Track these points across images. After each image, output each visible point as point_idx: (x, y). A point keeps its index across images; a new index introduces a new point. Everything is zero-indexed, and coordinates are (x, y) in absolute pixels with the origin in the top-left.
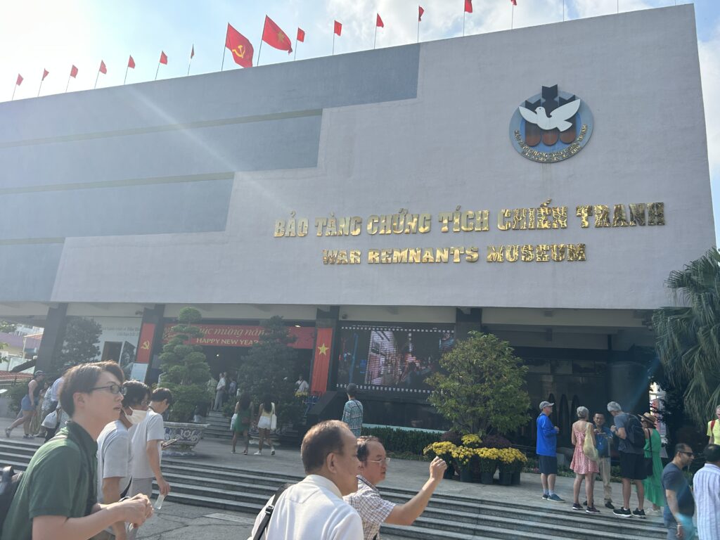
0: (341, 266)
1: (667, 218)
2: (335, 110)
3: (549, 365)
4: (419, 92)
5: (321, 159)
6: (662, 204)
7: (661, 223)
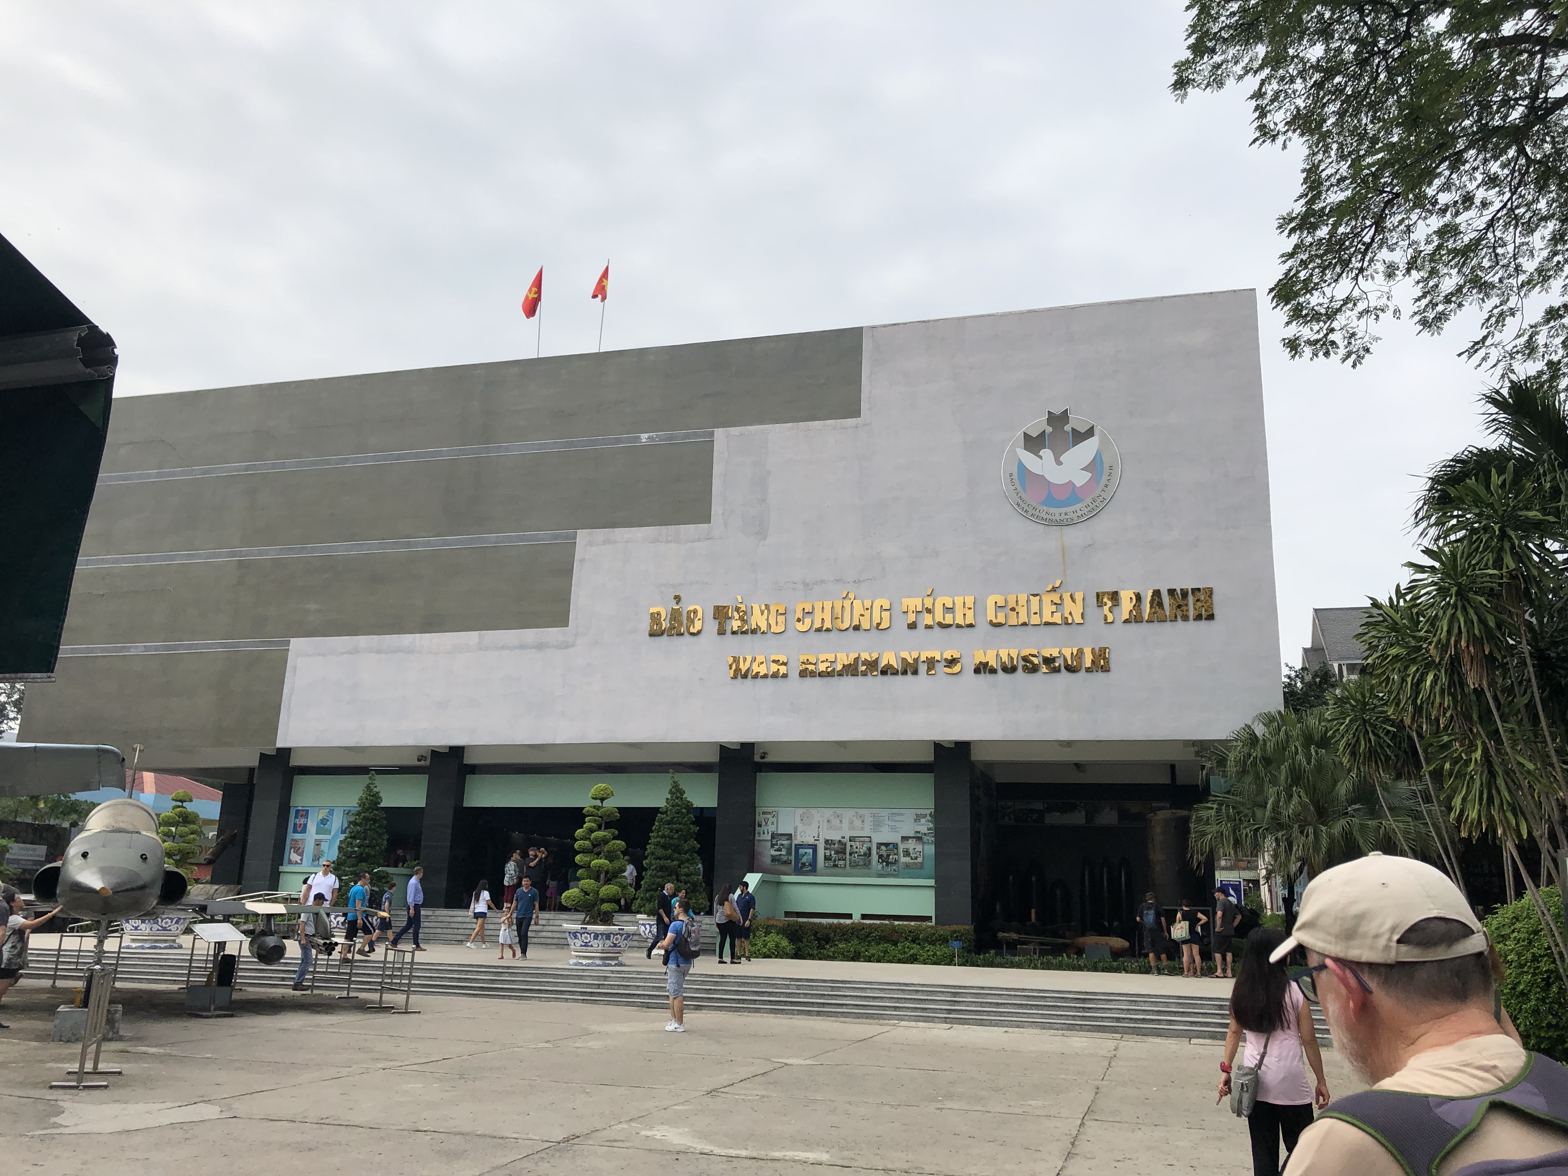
0: (759, 681)
1: (1217, 611)
2: (735, 431)
3: (1083, 813)
4: (864, 406)
5: (716, 509)
6: (1210, 592)
7: (1211, 617)
